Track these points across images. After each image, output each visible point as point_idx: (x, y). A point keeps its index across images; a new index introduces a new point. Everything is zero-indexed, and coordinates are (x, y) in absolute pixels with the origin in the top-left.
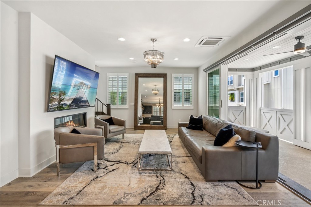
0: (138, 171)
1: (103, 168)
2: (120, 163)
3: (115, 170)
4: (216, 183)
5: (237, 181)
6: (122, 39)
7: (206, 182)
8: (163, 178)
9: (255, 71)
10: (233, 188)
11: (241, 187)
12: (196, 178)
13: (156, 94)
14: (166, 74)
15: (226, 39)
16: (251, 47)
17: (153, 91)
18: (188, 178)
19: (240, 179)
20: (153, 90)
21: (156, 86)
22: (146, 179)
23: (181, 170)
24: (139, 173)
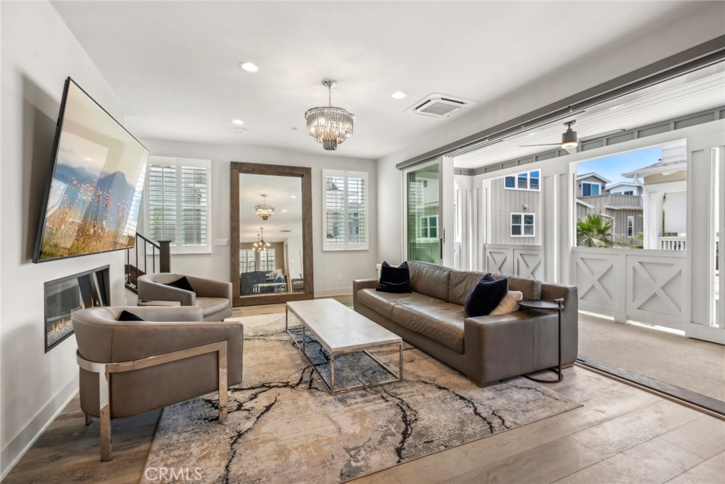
0: (332, 397)
1: (235, 408)
2: (270, 387)
3: (273, 407)
4: (498, 386)
5: (526, 376)
6: (249, 67)
7: (482, 389)
8: (399, 399)
9: (475, 175)
10: (529, 388)
11: (537, 384)
12: (457, 385)
13: (265, 218)
14: (310, 169)
15: (469, 104)
16: (519, 127)
17: (260, 210)
18: (444, 388)
19: (532, 371)
20: (258, 207)
21: (266, 198)
22: (366, 409)
23: (418, 376)
24: (340, 401)
